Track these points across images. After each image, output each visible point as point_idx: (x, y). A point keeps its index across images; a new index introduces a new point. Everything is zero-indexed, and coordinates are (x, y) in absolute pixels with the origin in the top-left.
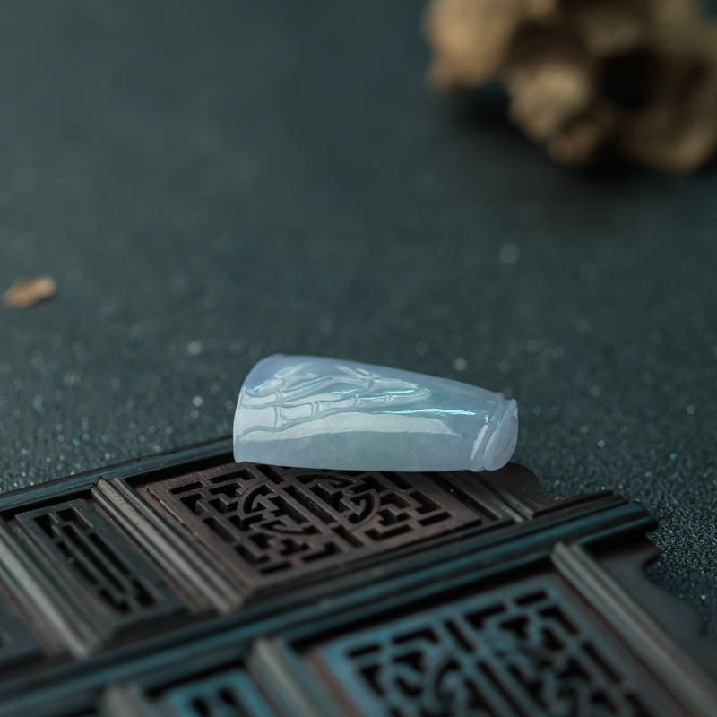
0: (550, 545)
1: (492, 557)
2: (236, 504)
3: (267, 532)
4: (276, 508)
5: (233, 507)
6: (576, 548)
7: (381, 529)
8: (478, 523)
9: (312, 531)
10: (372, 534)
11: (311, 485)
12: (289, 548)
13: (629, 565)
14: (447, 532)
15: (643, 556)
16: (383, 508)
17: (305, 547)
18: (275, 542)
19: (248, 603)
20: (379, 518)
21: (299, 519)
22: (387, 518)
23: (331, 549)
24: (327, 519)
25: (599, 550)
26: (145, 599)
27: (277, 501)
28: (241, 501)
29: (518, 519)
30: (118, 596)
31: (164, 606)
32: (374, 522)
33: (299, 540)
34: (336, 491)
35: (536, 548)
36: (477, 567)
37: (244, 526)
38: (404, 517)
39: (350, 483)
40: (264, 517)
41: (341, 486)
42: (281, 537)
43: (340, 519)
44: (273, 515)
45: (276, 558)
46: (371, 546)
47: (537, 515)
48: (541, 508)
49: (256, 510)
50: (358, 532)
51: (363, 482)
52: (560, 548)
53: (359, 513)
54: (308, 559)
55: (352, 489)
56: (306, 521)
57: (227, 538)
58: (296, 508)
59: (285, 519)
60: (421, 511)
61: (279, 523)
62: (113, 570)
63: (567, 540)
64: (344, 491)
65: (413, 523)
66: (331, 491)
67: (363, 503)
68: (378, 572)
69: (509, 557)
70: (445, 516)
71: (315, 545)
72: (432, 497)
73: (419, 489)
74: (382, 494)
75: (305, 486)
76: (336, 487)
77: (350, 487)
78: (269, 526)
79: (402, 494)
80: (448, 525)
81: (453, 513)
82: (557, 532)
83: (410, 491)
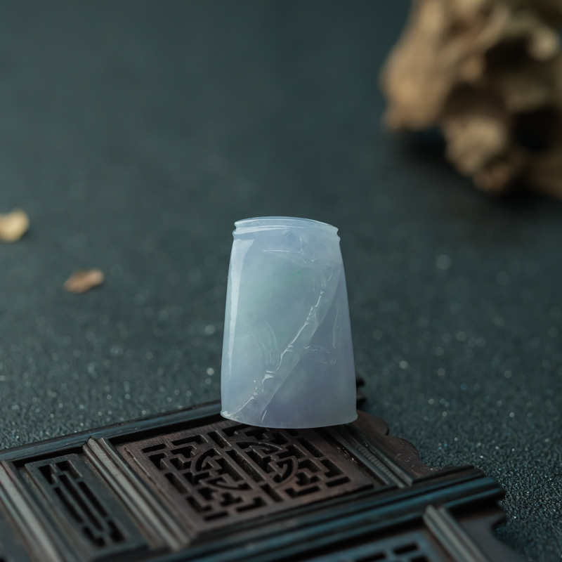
0: (423, 507)
1: (378, 515)
2: (190, 462)
3: (212, 487)
4: (220, 467)
5: (188, 465)
6: (442, 511)
7: (297, 488)
8: (371, 487)
9: (245, 487)
10: (290, 492)
11: (247, 450)
12: (228, 500)
13: (482, 525)
14: (347, 494)
15: (494, 518)
16: (300, 471)
17: (239, 500)
18: (217, 496)
19: (193, 543)
20: (296, 479)
21: (236, 477)
22: (302, 480)
23: (258, 503)
24: (257, 478)
25: (460, 513)
26: (117, 536)
27: (222, 462)
28: (194, 461)
29: (401, 485)
30: (97, 533)
31: (131, 543)
32: (292, 483)
33: (235, 494)
34: (266, 456)
35: (412, 509)
36: (366, 522)
37: (194, 481)
38: (315, 479)
39: (277, 450)
40: (211, 474)
41: (270, 452)
42: (222, 491)
43: (267, 478)
44: (217, 473)
45: (217, 508)
46: (289, 502)
47: (415, 482)
48: (419, 476)
49: (205, 468)
50: (280, 490)
51: (287, 450)
52: (431, 511)
53: (281, 475)
54: (241, 510)
55: (277, 455)
56: (242, 479)
57: (181, 490)
58: (235, 468)
59: (226, 477)
60: (328, 475)
61: (221, 479)
62: (95, 512)
63: (436, 504)
64: (272, 456)
65: (321, 486)
66: (262, 456)
67: (285, 466)
68: (292, 523)
69: (391, 515)
70: (346, 480)
71: (247, 498)
72: (338, 464)
73: (328, 457)
74: (300, 460)
75: (243, 451)
76: (266, 452)
77: (276, 453)
78: (213, 482)
79: (315, 461)
80: (347, 487)
81: (352, 478)
82: (428, 497)
83: (321, 459)
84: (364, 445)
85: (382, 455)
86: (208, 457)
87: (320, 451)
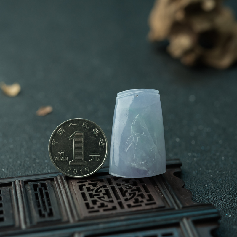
0: (181, 218)
1: (160, 219)
2: (94, 189)
3: (98, 200)
4: (105, 192)
5: (93, 190)
6: (190, 220)
7: (132, 204)
8: (164, 207)
9: (112, 201)
10: (129, 206)
11: (119, 187)
12: (102, 205)
14: (152, 209)
16: (137, 198)
17: (107, 206)
18: (98, 204)
19: (80, 220)
20: (134, 201)
21: (109, 197)
22: (137, 201)
23: (114, 208)
24: (117, 198)
25: (197, 223)
26: (51, 214)
27: (107, 191)
28: (96, 189)
29: (176, 208)
30: (43, 212)
31: (56, 217)
32: (131, 202)
33: (106, 204)
34: (126, 190)
35: (176, 218)
36: (154, 221)
37: (91, 196)
38: (142, 202)
39: (132, 188)
40: (100, 195)
41: (129, 189)
42: (101, 202)
43: (122, 199)
44: (103, 194)
45: (96, 208)
46: (127, 209)
47: (184, 208)
48: (187, 205)
49: (99, 192)
50: (125, 204)
51: (136, 188)
52: (185, 221)
53: (129, 198)
54: (105, 210)
55: (131, 190)
56: (111, 198)
57: (85, 198)
58: (111, 193)
59: (106, 196)
60: (148, 200)
61: (103, 197)
63: (187, 218)
64: (128, 190)
65: (143, 204)
66: (125, 190)
67: (132, 195)
68: (123, 218)
69: (166, 220)
70: (155, 203)
71: (110, 206)
72: (154, 197)
73: (151, 193)
74: (139, 193)
75: (118, 187)
76: (127, 188)
77: (131, 189)
78: (99, 198)
79: (145, 194)
80: (154, 206)
81: (157, 203)
82: (185, 214)
83: (148, 194)
84: (168, 190)
85: (174, 195)
86: (102, 188)
87: (150, 190)
